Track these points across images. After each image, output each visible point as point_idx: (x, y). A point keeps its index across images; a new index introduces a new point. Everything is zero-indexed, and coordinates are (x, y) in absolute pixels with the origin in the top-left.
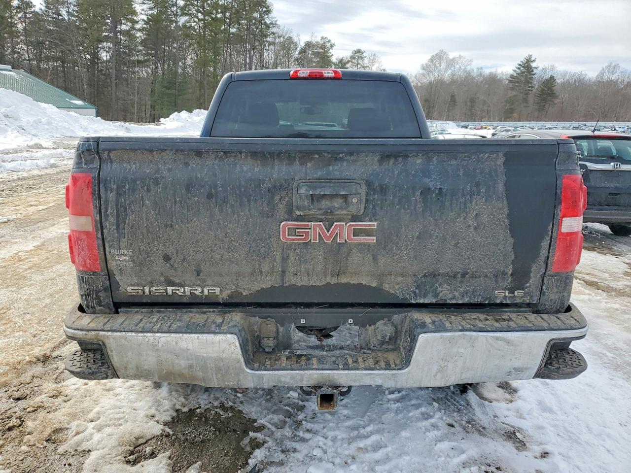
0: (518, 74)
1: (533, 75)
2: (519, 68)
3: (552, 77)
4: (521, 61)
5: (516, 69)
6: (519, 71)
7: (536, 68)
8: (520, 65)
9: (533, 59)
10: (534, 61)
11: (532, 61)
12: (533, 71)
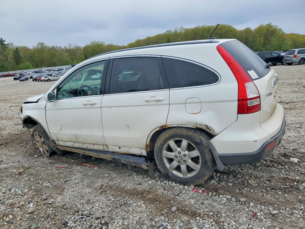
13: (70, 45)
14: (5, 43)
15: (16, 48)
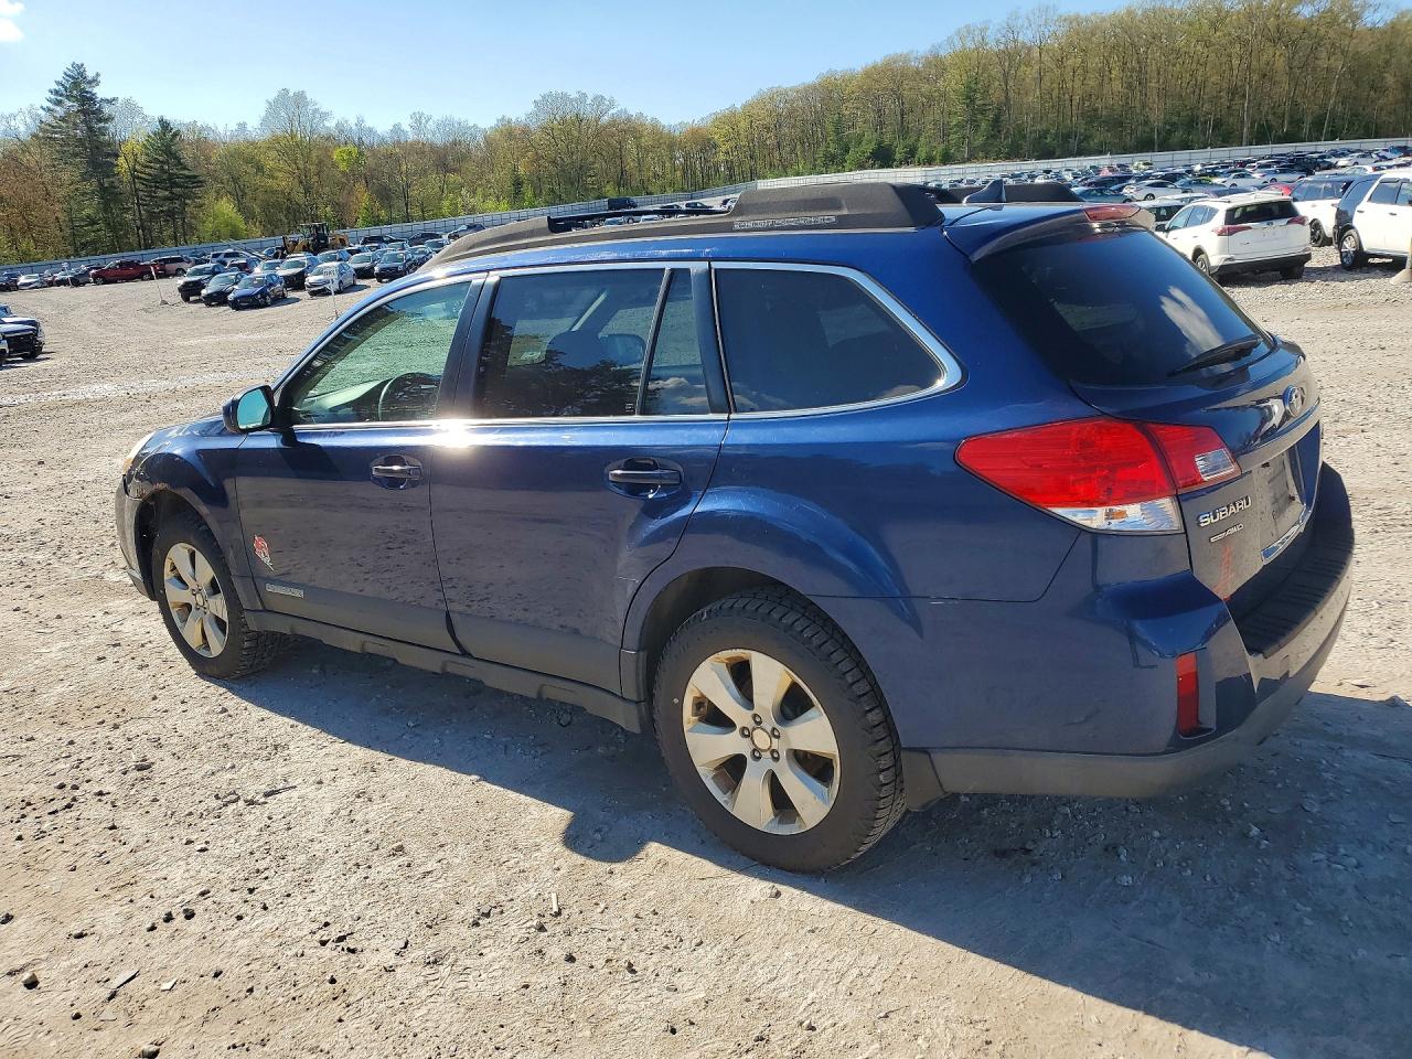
0: (63, 119)
1: (106, 120)
2: (59, 103)
3: (165, 125)
4: (58, 83)
5: (51, 106)
6: (60, 111)
7: (110, 102)
8: (57, 92)
9: (90, 74)
10: (95, 81)
11: (90, 82)
12: (99, 110)
13: (418, 120)
14: (95, 90)
15: (162, 121)
